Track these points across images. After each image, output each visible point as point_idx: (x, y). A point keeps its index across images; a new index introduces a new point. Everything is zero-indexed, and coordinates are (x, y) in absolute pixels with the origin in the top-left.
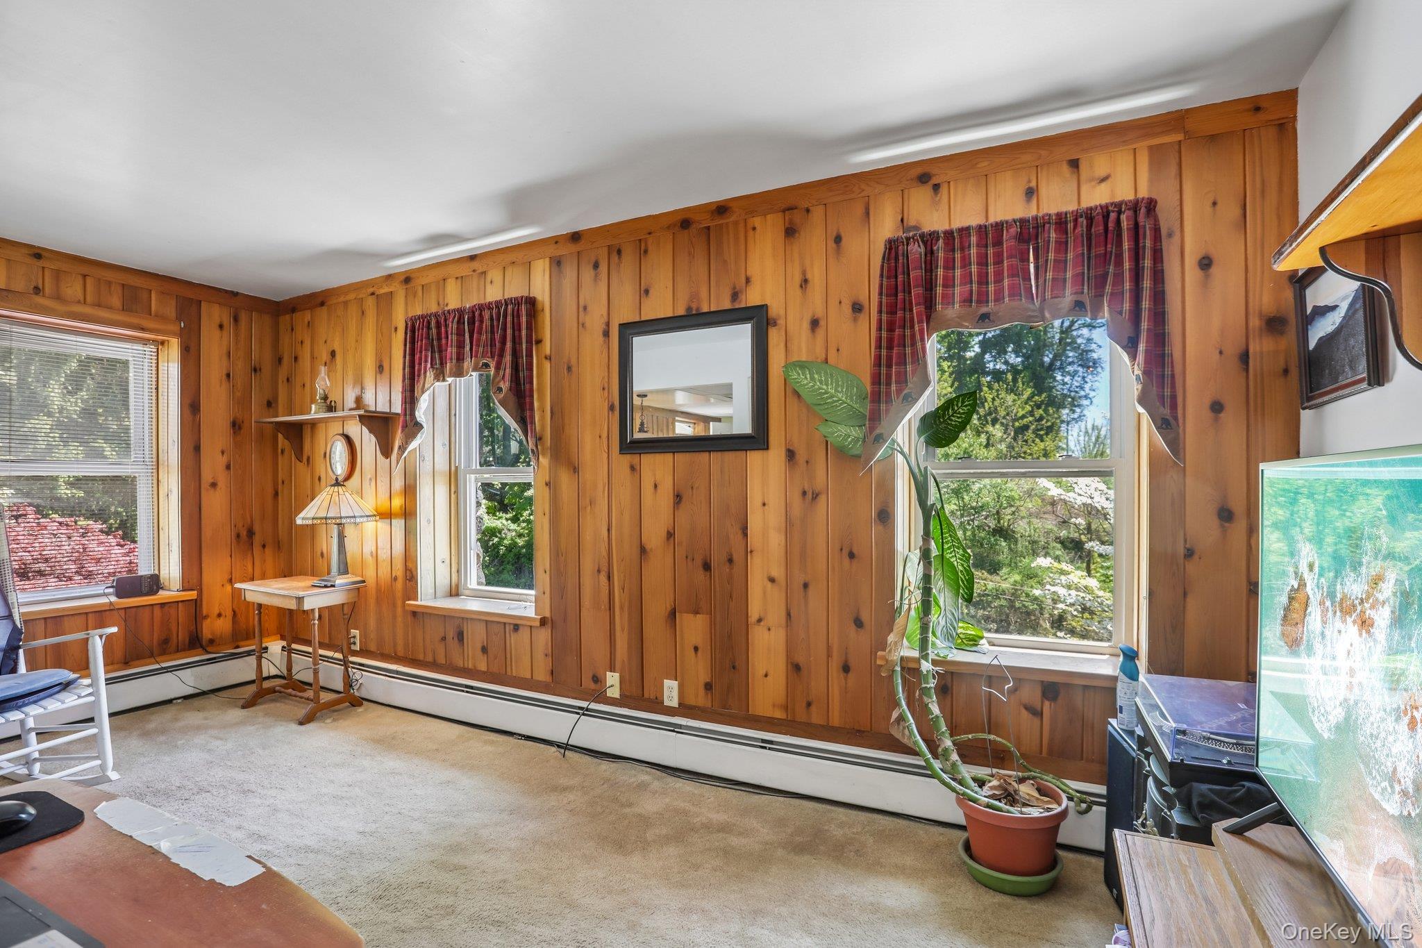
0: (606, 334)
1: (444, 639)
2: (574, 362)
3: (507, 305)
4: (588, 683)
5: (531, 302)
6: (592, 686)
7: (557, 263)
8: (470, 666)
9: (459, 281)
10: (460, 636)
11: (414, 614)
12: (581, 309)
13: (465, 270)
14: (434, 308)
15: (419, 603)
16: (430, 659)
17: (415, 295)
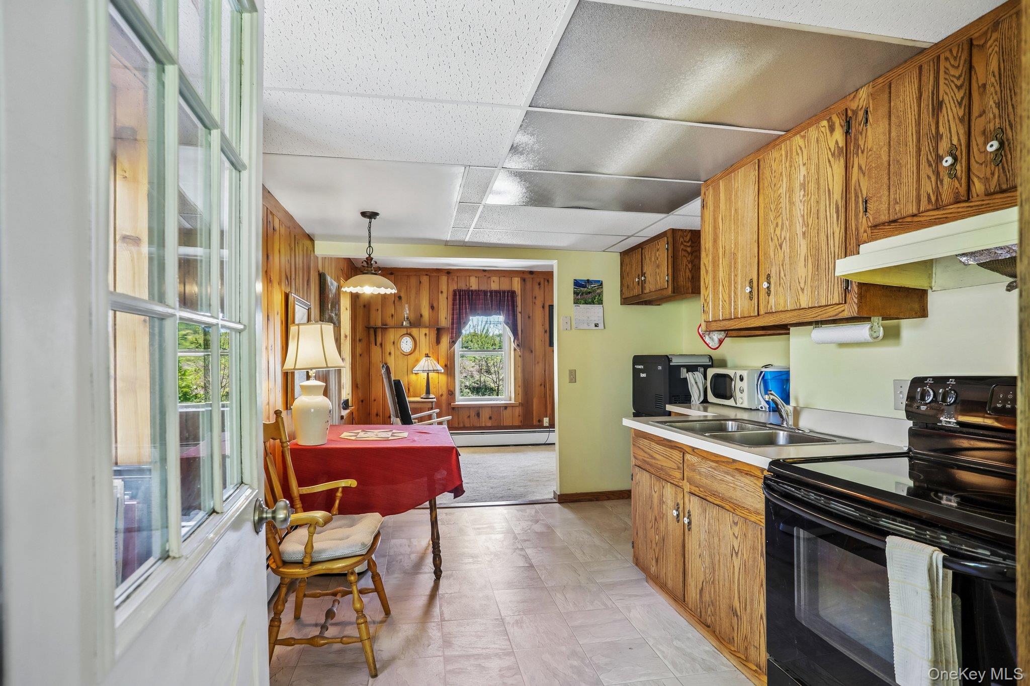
0: (543, 307)
1: (469, 417)
2: (531, 315)
3: (508, 293)
4: (535, 422)
5: (513, 293)
6: (538, 424)
7: (524, 280)
8: (483, 425)
9: (477, 278)
10: (478, 415)
11: (453, 408)
12: (534, 298)
13: (481, 275)
14: (464, 288)
15: (456, 403)
16: (462, 425)
17: (453, 280)
